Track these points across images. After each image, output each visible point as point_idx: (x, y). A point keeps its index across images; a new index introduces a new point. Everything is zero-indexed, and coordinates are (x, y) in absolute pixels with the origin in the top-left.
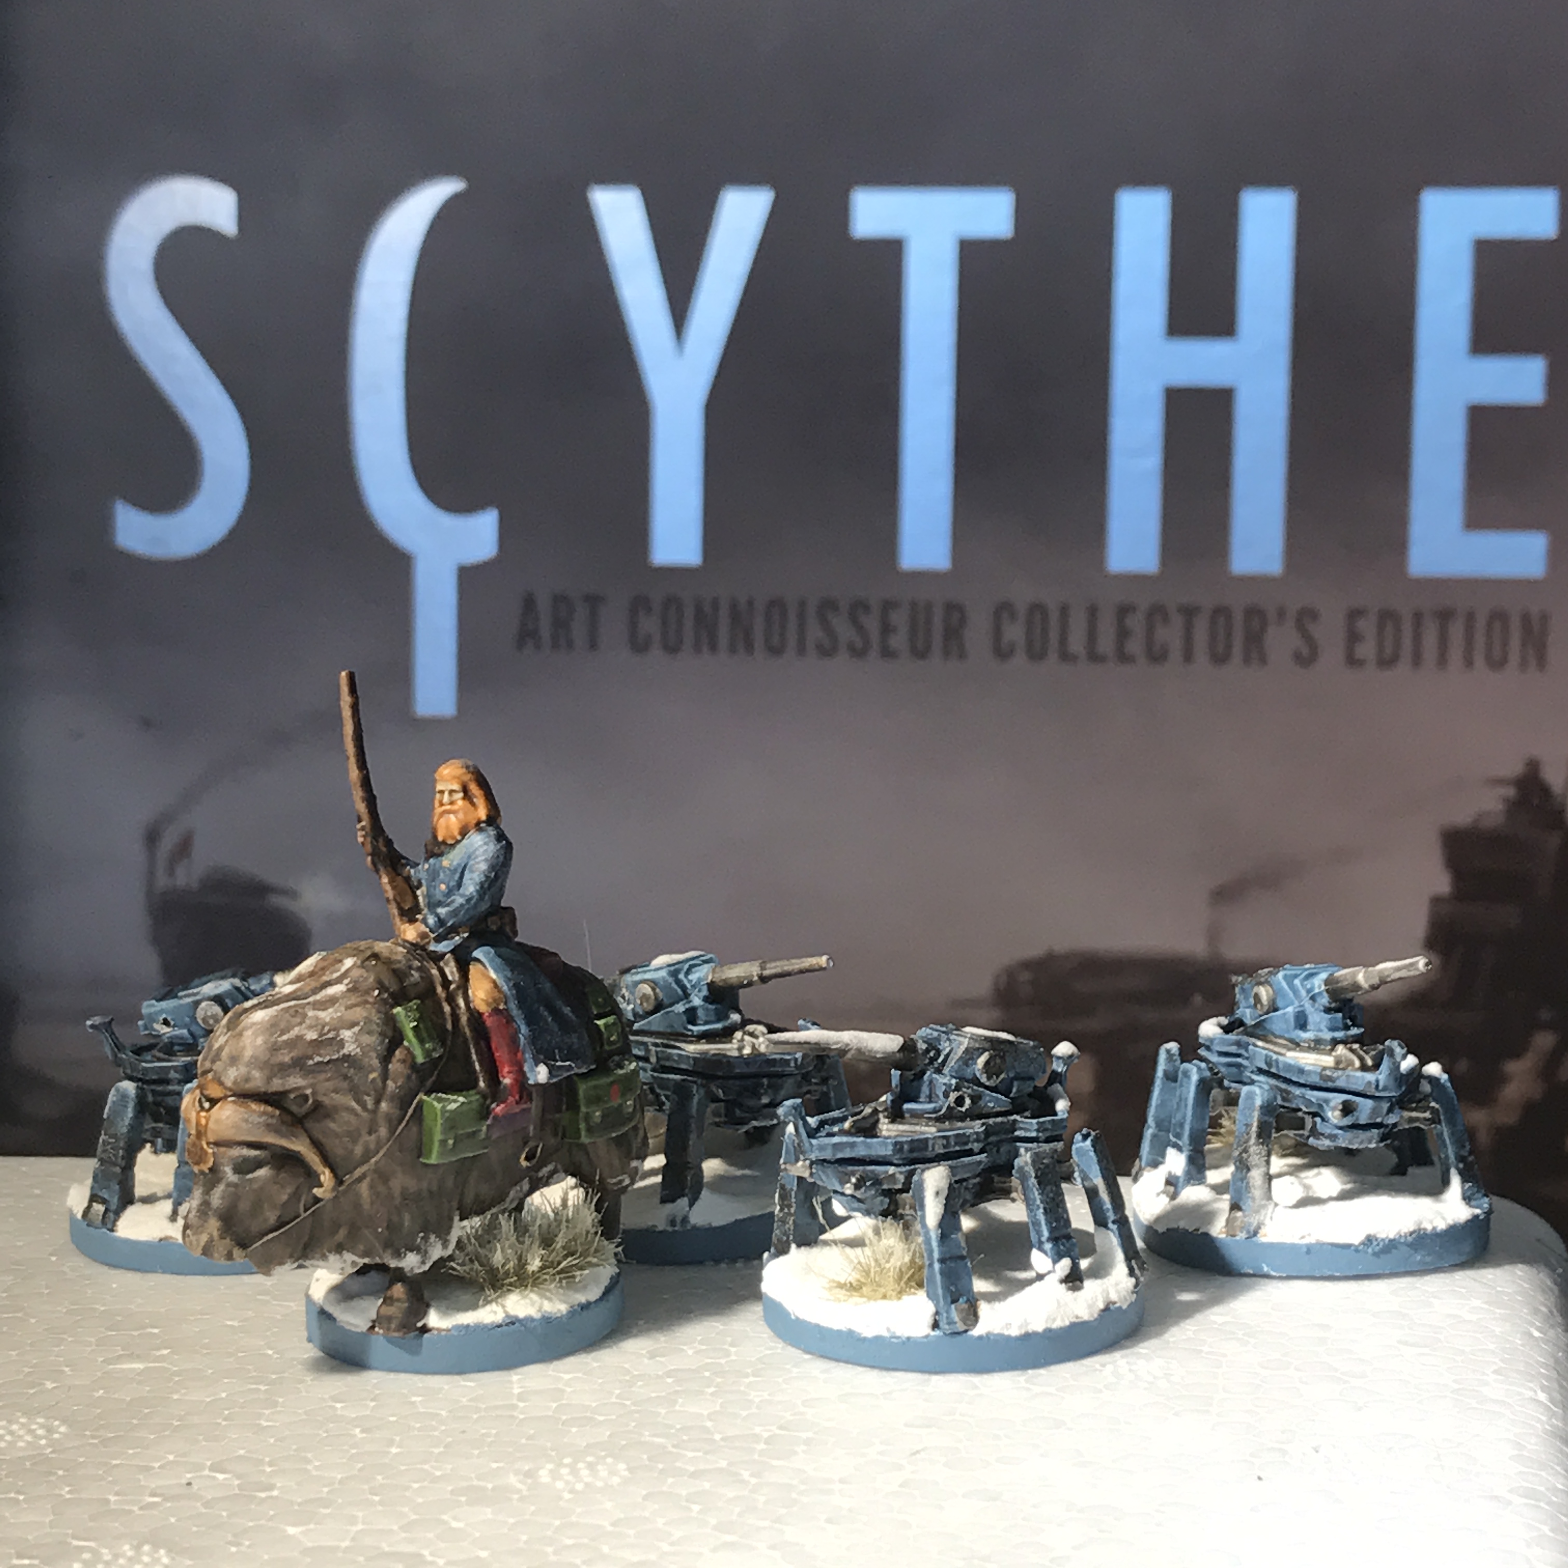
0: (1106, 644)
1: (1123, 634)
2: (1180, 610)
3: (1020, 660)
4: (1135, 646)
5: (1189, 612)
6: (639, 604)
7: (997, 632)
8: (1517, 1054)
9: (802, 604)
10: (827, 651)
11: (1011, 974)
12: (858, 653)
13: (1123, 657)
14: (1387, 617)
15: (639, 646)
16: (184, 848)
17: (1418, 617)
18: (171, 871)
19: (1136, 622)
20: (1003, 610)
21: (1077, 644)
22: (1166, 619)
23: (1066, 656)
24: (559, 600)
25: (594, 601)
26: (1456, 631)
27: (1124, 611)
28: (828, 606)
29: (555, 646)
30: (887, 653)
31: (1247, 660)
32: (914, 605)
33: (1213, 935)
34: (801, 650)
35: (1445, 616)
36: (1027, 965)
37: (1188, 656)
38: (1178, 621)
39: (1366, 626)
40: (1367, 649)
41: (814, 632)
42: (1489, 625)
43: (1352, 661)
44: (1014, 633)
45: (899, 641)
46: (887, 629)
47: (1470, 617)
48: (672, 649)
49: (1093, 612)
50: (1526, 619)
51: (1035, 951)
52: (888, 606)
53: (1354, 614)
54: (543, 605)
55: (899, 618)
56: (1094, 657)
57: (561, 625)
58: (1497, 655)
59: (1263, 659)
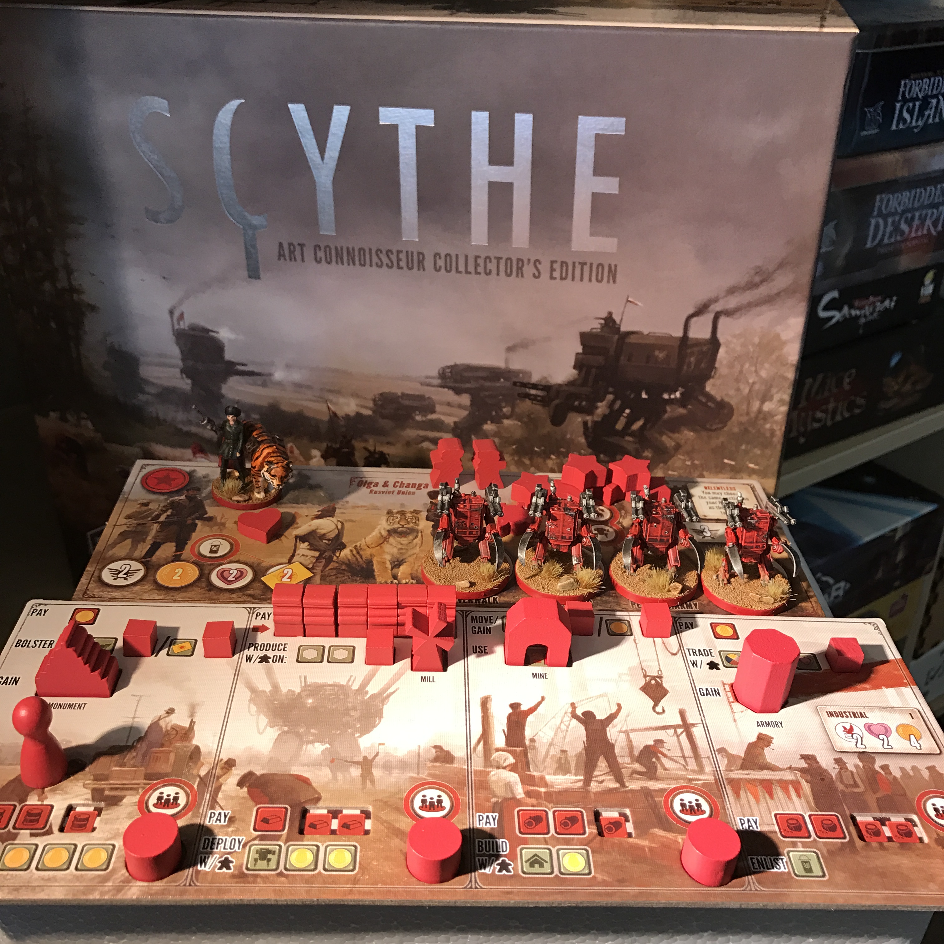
0: (471, 268)
1: (477, 265)
2: (495, 258)
3: (443, 272)
4: (481, 269)
5: (499, 259)
6: (317, 247)
7: (435, 263)
8: (602, 402)
9: (370, 250)
10: (380, 266)
11: (444, 369)
12: (390, 267)
13: (477, 273)
14: (564, 263)
15: (318, 261)
16: (182, 316)
17: (574, 264)
18: (179, 324)
19: (481, 261)
20: (437, 255)
21: (462, 268)
22: (490, 262)
23: (458, 272)
24: (290, 244)
25: (302, 245)
26: (587, 268)
27: (477, 257)
28: (379, 251)
29: (291, 259)
30: (399, 267)
31: (517, 276)
32: (407, 252)
33: (507, 361)
34: (371, 265)
35: (583, 264)
36: (448, 367)
37: (498, 274)
38: (494, 261)
39: (557, 266)
40: (557, 274)
41: (375, 259)
42: (597, 268)
43: (552, 278)
44: (441, 263)
45: (403, 264)
46: (399, 260)
47: (591, 265)
48: (329, 263)
49: (466, 257)
50: (610, 266)
51: (452, 363)
52: (399, 252)
53: (552, 262)
54: (286, 246)
55: (403, 256)
56: (467, 272)
57: (292, 253)
58: (600, 278)
59: (522, 276)
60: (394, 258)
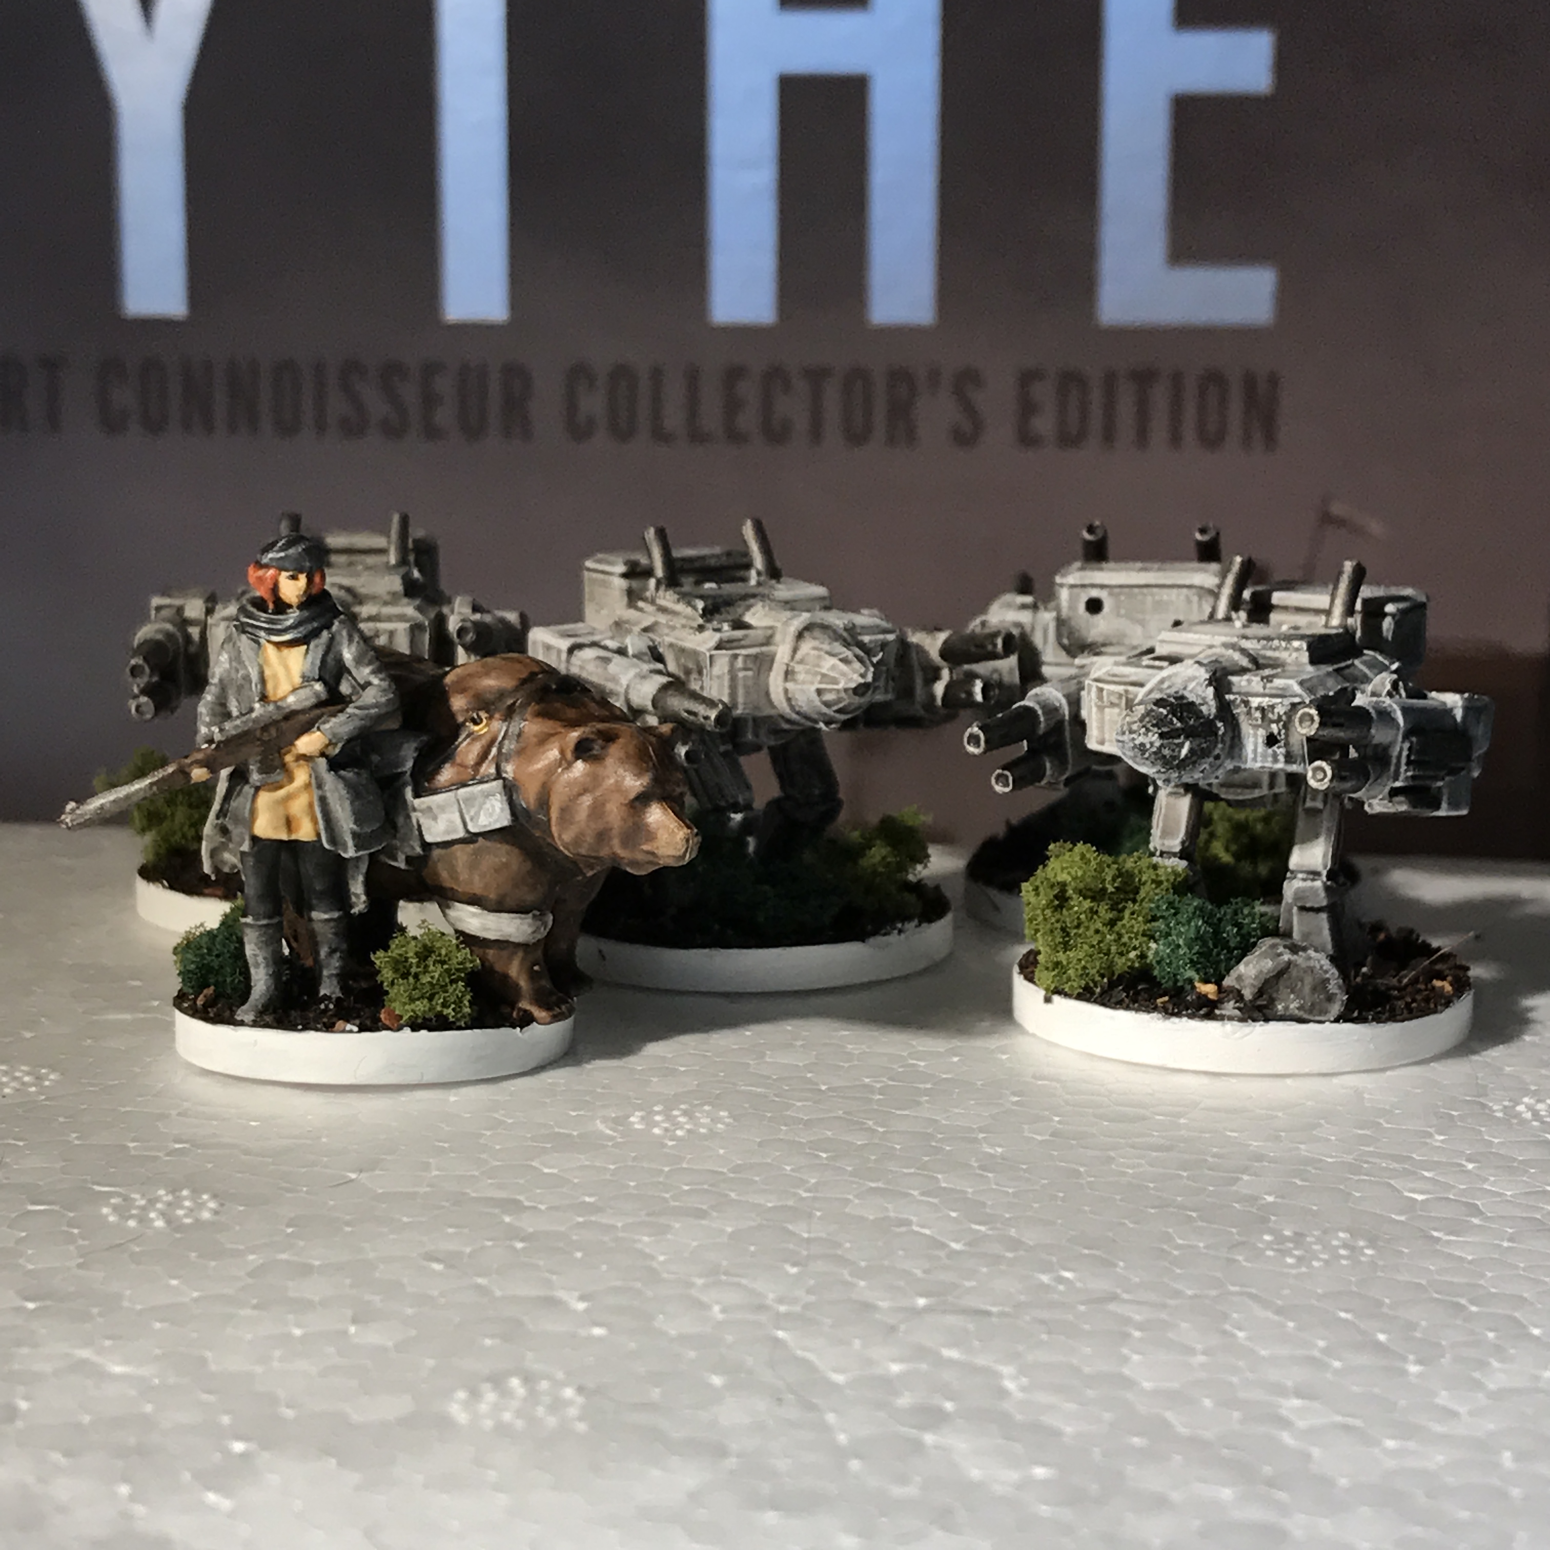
0: (711, 419)
1: (732, 406)
2: (804, 373)
3: (601, 440)
4: (748, 420)
5: (817, 376)
6: (110, 369)
7: (572, 407)
9: (320, 367)
10: (353, 429)
12: (395, 432)
13: (735, 436)
14: (1070, 380)
15: (113, 423)
17: (1110, 381)
19: (749, 390)
20: (578, 375)
21: (674, 420)
22: (787, 386)
23: (660, 435)
24: (8, 364)
25: (52, 365)
26: (1160, 396)
27: (733, 375)
28: (351, 370)
29: (5, 424)
30: (432, 432)
31: (891, 440)
32: (463, 368)
34: (320, 429)
35: (1144, 378)
37: (816, 436)
38: (801, 386)
39: (1044, 392)
40: (1044, 424)
41: (337, 406)
42: (1202, 393)
43: (1027, 439)
44: (593, 404)
45: (444, 416)
46: (430, 400)
47: (1177, 379)
48: (157, 428)
49: (693, 378)
50: (1250, 382)
52: (430, 370)
53: (1027, 378)
55: (444, 385)
56: (697, 436)
57: (11, 396)
58: (1212, 429)
59: (911, 437)
60: (410, 393)
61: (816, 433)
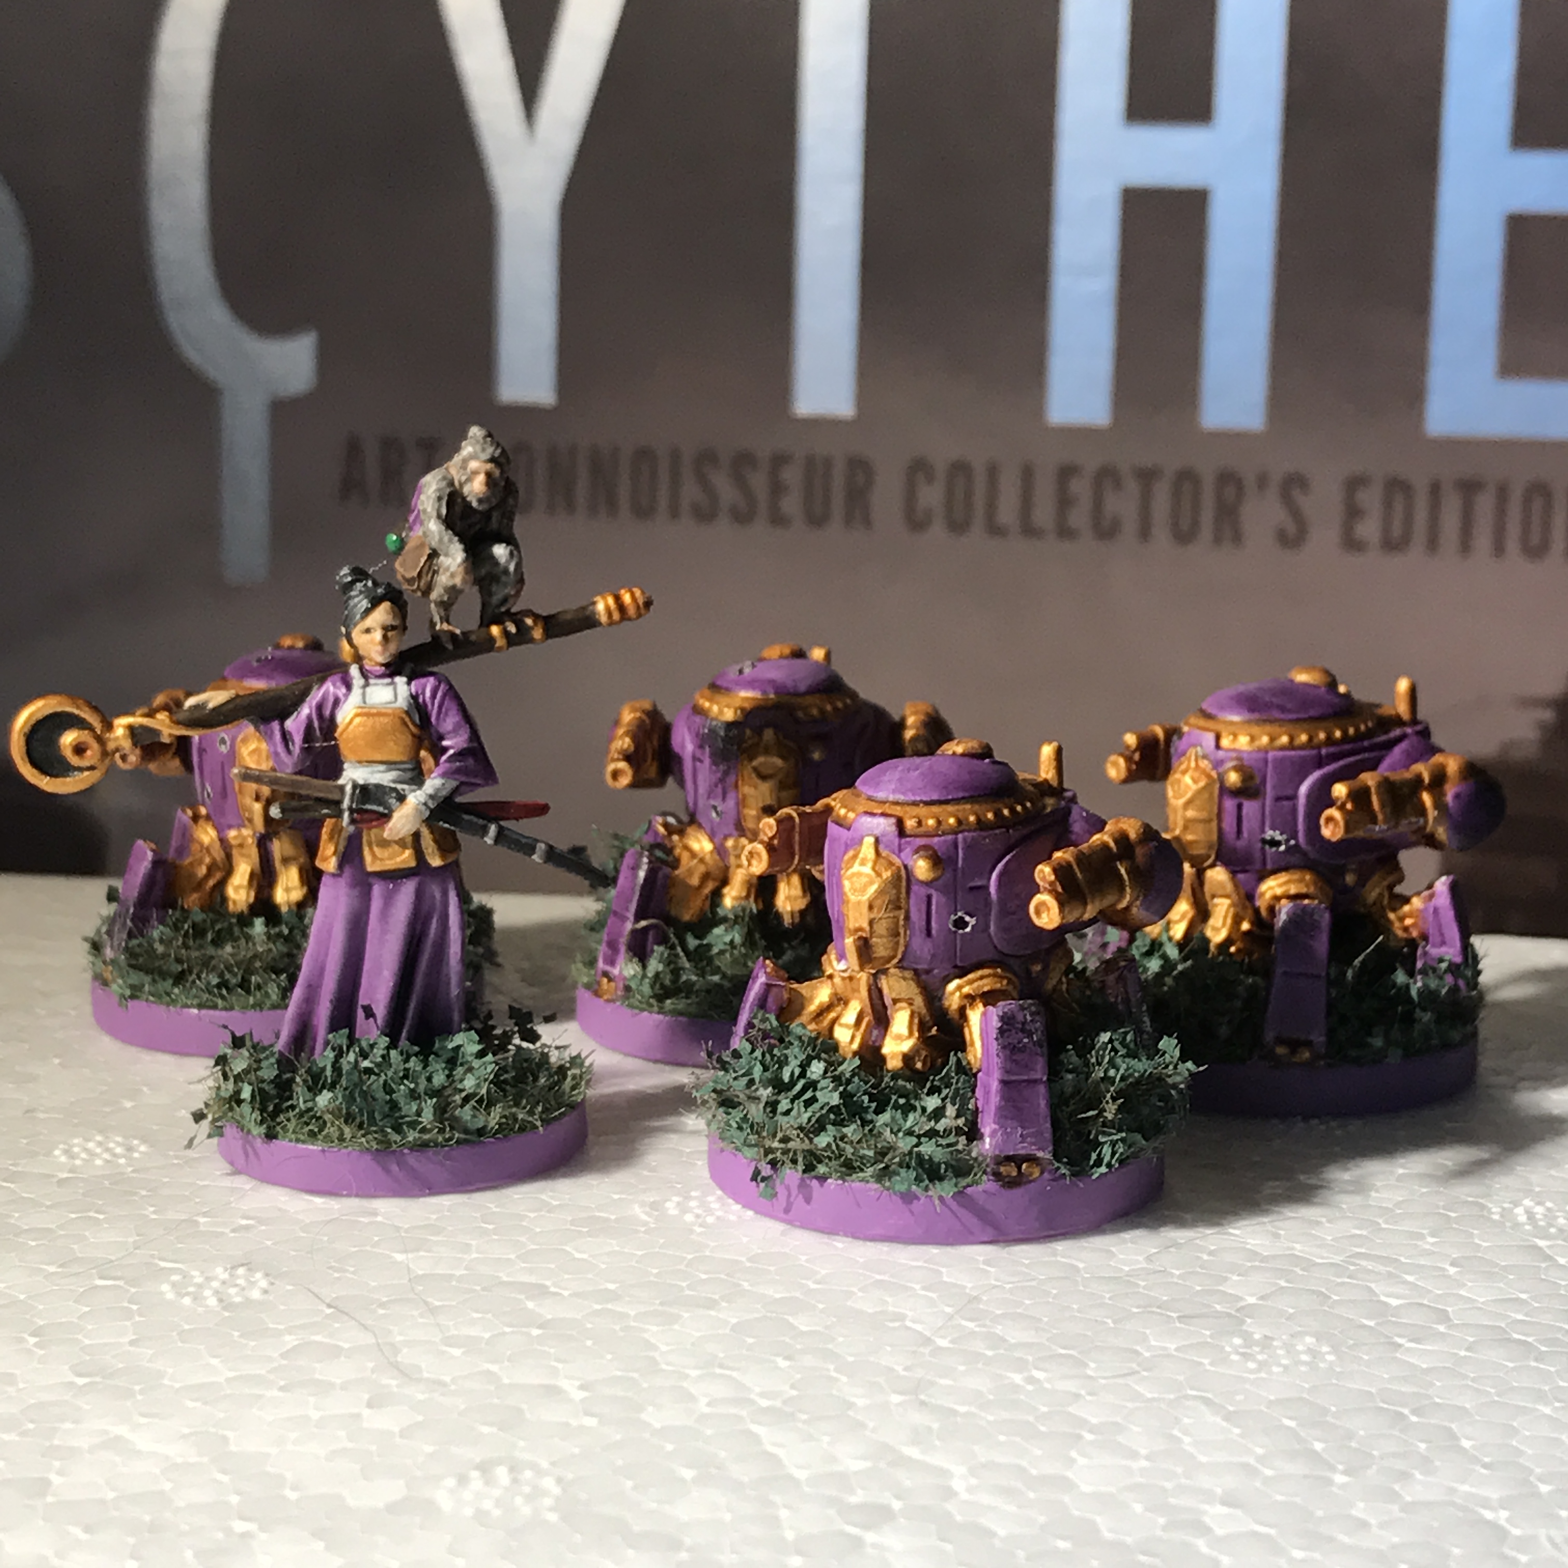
0: (1044, 514)
1: (1064, 502)
2: (1136, 473)
3: (938, 530)
4: (1079, 517)
5: (1147, 476)
7: (911, 496)
9: (676, 455)
10: (705, 515)
12: (742, 518)
13: (1065, 532)
14: (1396, 487)
17: (1435, 489)
19: (1081, 487)
20: (918, 469)
21: (1007, 513)
22: (1118, 484)
23: (995, 530)
24: (388, 443)
26: (1482, 506)
27: (1066, 472)
28: (706, 458)
30: (778, 519)
31: (1218, 540)
32: (809, 460)
34: (674, 512)
35: (1470, 488)
38: (1132, 487)
39: (1369, 498)
40: (1369, 529)
41: (690, 491)
42: (1527, 503)
43: (1352, 543)
44: (930, 496)
45: (791, 504)
46: (777, 489)
47: (1503, 490)
49: (1028, 474)
52: (779, 460)
53: (1354, 484)
54: (370, 449)
55: (792, 475)
56: (1029, 530)
57: (391, 475)
58: (1535, 539)
59: (1238, 538)
60: (759, 481)
61: (1145, 532)
